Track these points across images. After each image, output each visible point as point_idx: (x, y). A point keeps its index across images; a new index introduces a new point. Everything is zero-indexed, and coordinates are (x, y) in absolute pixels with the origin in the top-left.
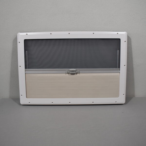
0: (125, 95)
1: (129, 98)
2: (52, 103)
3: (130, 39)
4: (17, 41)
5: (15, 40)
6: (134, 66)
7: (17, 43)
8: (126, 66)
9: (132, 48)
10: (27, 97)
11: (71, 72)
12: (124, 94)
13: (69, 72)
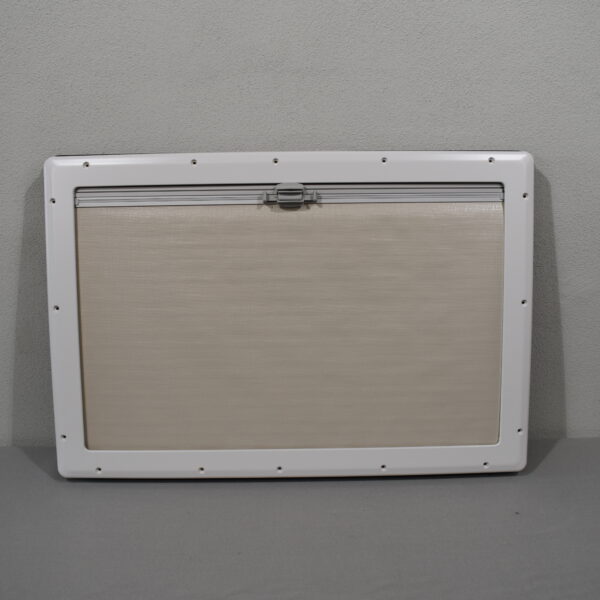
0: (524, 434)
1: (541, 443)
2: (202, 472)
3: (547, 185)
4: (43, 196)
5: (36, 190)
6: (563, 302)
7: (44, 203)
8: (529, 305)
9: (556, 222)
10: (87, 445)
11: (281, 197)
12: (519, 430)
13: (272, 198)
